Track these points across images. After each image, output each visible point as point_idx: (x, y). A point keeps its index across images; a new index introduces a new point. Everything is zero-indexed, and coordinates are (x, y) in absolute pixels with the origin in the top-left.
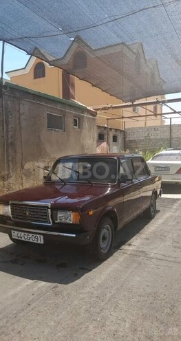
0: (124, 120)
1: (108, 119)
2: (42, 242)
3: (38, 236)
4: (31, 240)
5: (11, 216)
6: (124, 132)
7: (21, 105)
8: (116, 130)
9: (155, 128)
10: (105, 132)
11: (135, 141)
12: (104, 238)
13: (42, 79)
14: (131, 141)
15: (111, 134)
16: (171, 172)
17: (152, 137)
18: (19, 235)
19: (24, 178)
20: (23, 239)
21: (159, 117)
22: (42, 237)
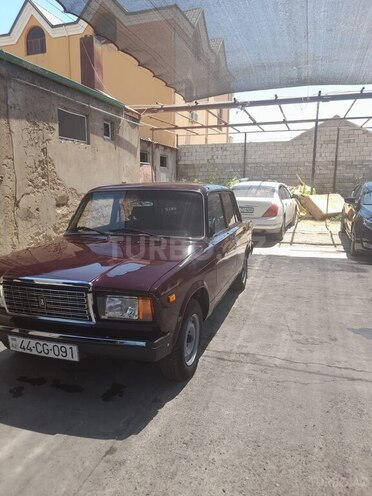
0: (177, 132)
1: (153, 129)
2: (76, 358)
3: (68, 346)
4: (51, 355)
5: (6, 306)
6: (176, 151)
7: (10, 90)
8: (166, 147)
9: (222, 147)
10: (149, 149)
11: (193, 166)
12: (190, 339)
13: (40, 55)
14: (186, 166)
15: (158, 153)
16: (255, 214)
17: (217, 161)
18: (25, 344)
19: (20, 223)
20: (34, 352)
21: (224, 129)
22: (75, 348)
